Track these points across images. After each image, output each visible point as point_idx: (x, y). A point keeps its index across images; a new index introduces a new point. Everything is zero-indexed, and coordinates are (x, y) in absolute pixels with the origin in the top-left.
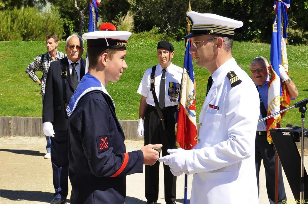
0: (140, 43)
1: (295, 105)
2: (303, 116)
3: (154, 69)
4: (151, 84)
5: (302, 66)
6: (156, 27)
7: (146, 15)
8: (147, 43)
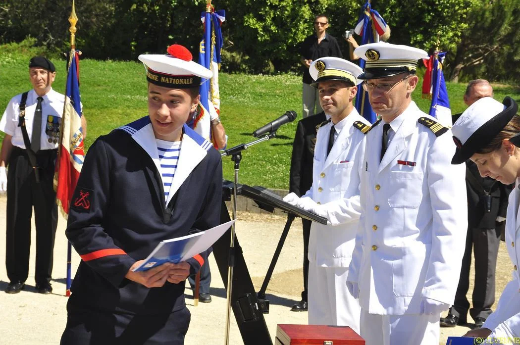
0: (5, 59)
1: (226, 151)
2: (236, 167)
3: (25, 97)
4: (20, 117)
5: (240, 102)
6: (31, 37)
7: (16, 19)
8: (17, 60)
